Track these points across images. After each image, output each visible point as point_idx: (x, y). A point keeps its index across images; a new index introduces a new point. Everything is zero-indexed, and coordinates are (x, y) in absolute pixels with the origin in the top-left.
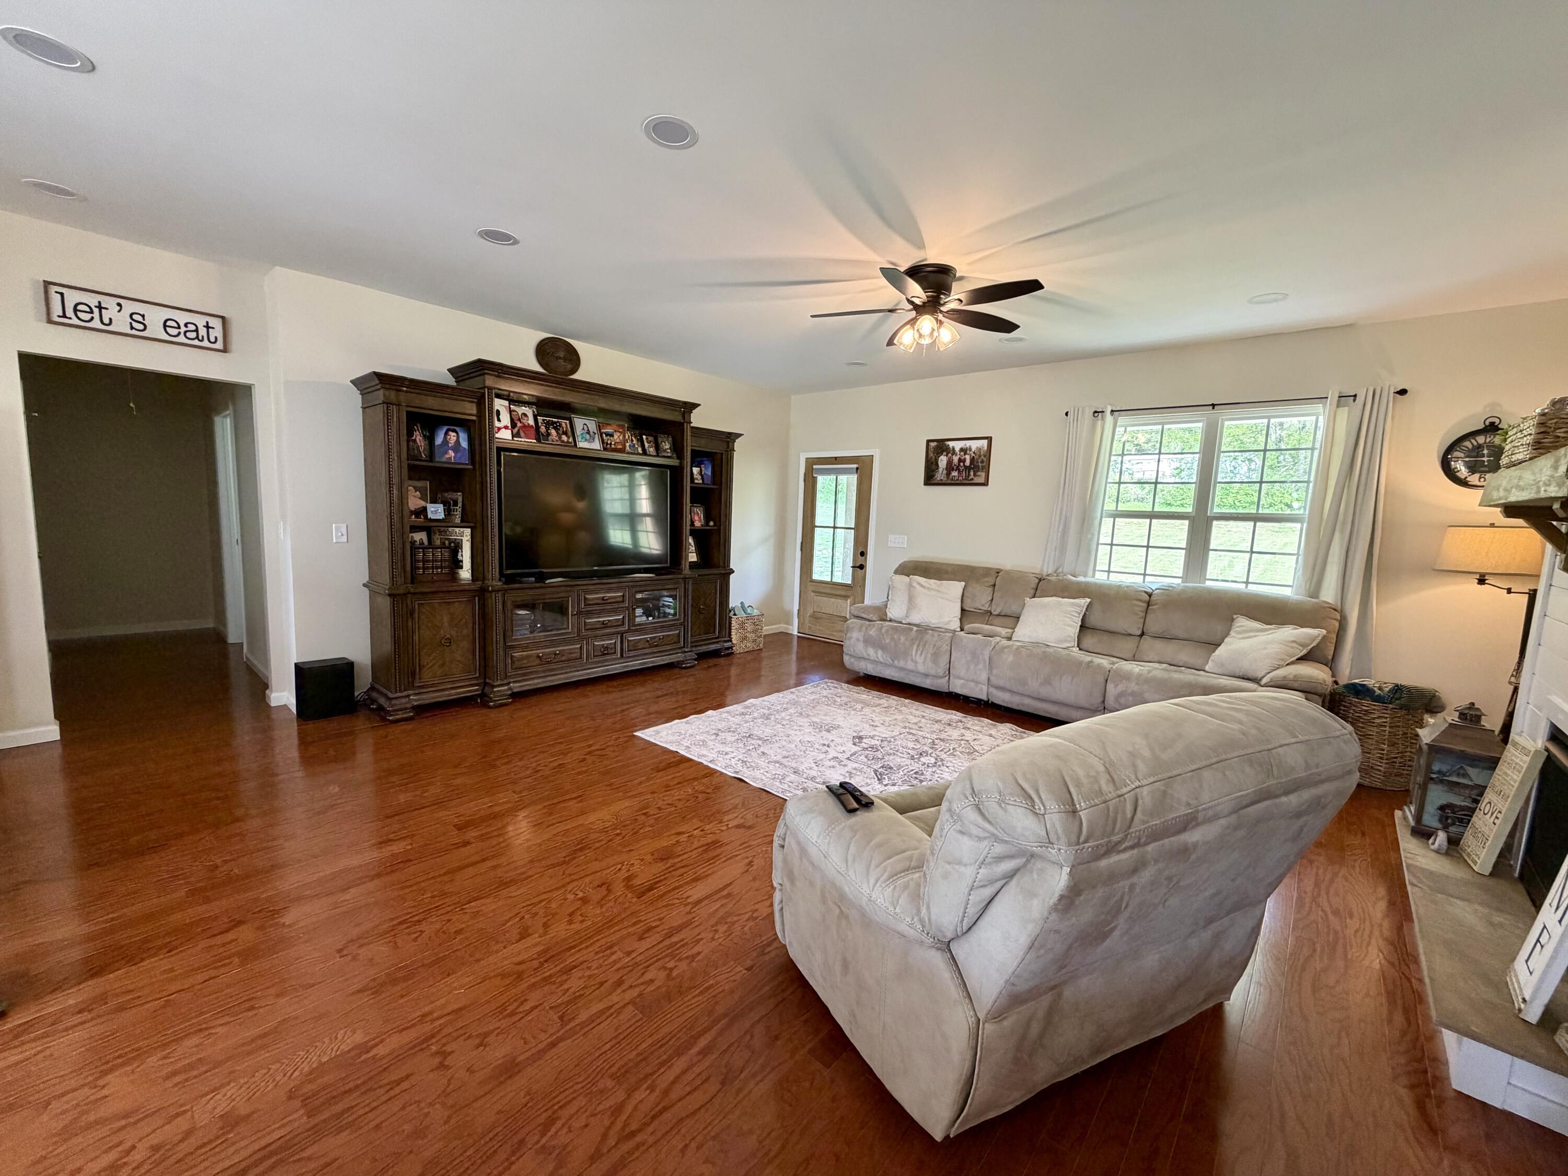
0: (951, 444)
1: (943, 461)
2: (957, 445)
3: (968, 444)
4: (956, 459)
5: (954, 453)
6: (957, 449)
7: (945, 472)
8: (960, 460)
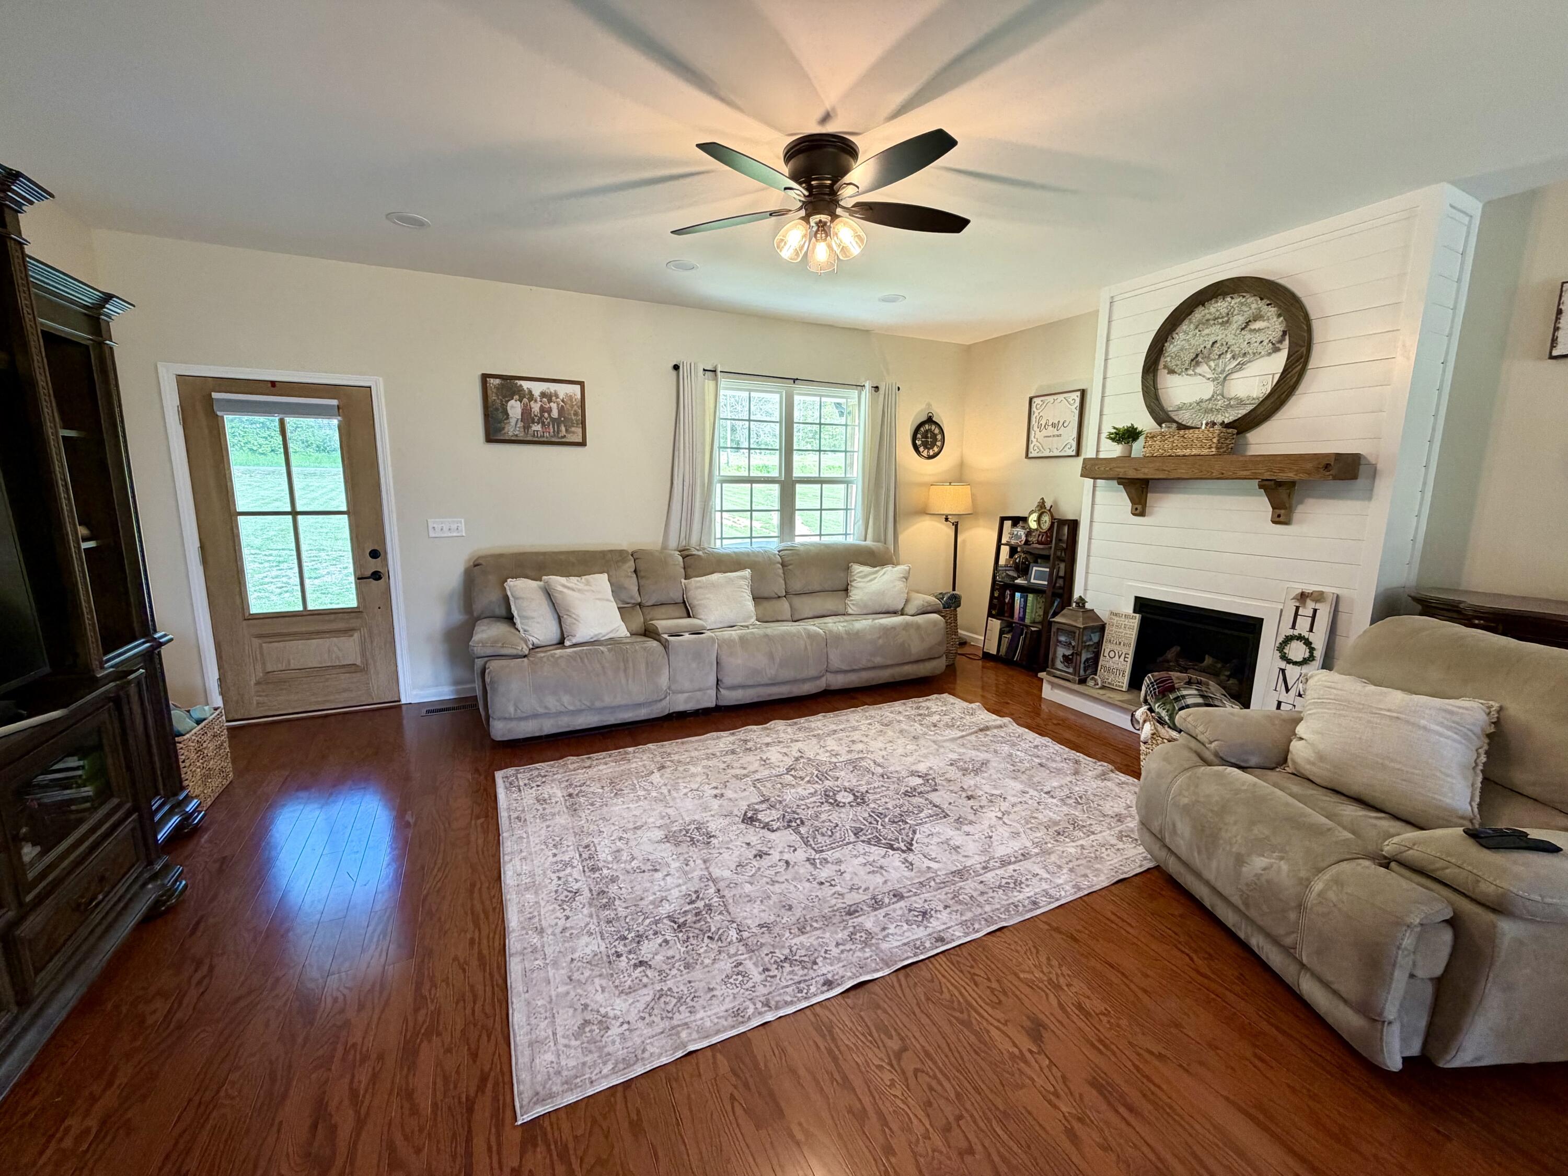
0: (526, 385)
1: (515, 408)
2: (537, 388)
3: (552, 387)
4: (536, 407)
5: (531, 397)
6: (536, 393)
7: (520, 424)
8: (542, 410)
